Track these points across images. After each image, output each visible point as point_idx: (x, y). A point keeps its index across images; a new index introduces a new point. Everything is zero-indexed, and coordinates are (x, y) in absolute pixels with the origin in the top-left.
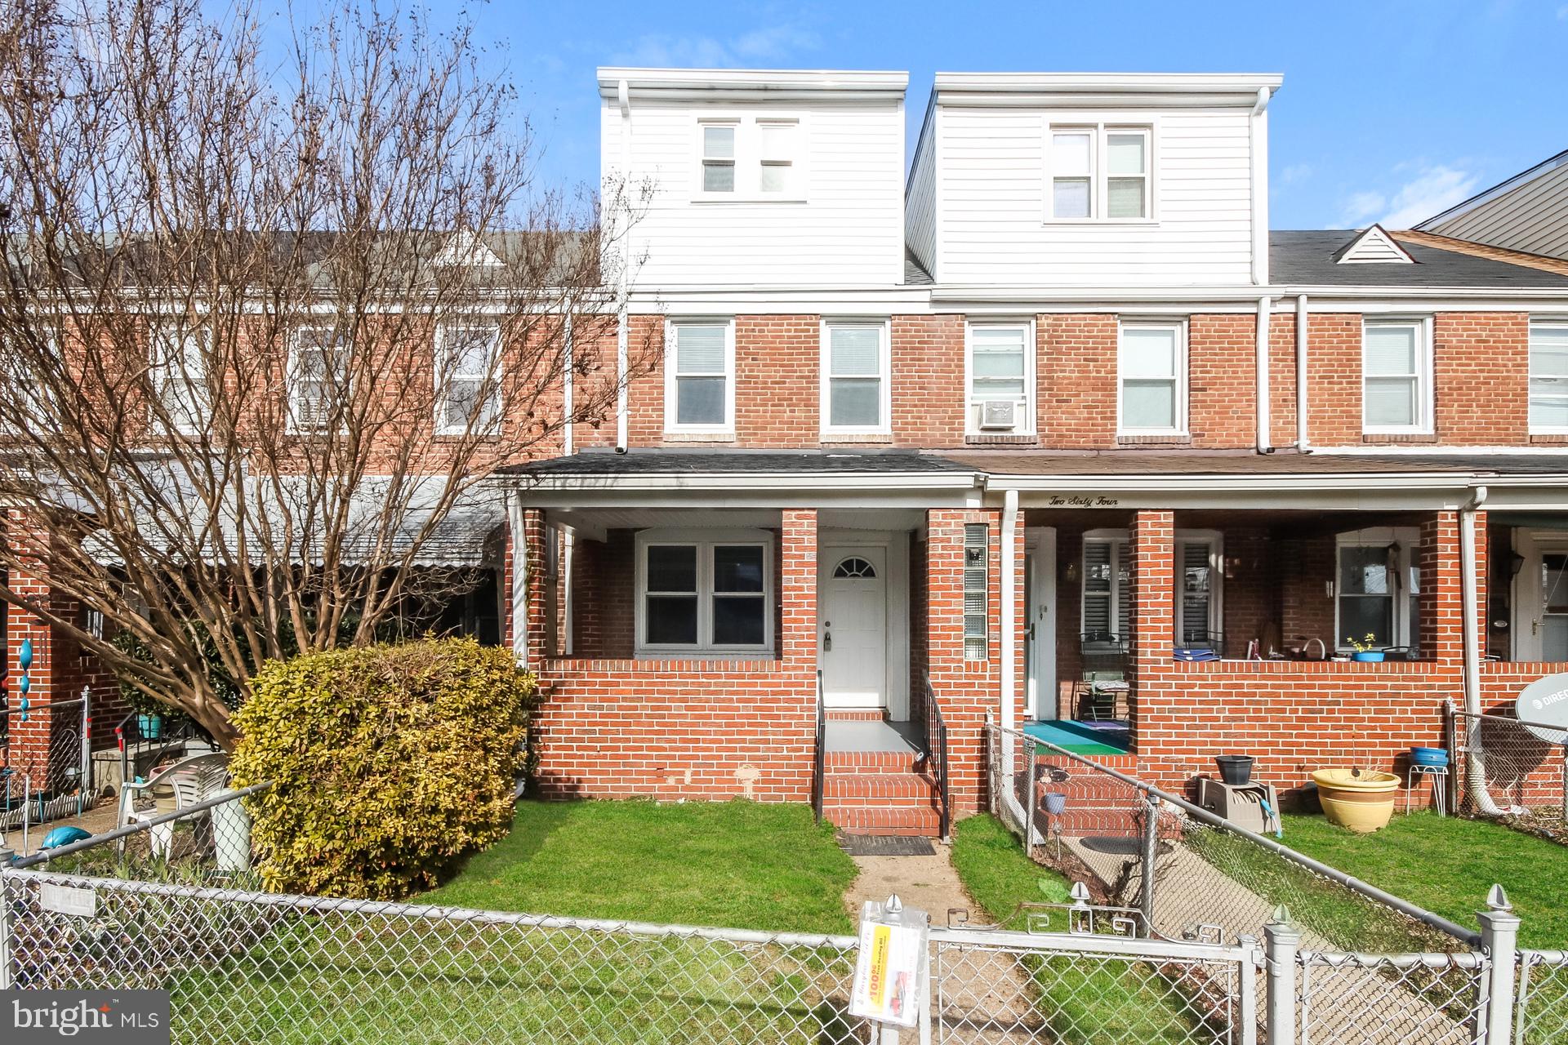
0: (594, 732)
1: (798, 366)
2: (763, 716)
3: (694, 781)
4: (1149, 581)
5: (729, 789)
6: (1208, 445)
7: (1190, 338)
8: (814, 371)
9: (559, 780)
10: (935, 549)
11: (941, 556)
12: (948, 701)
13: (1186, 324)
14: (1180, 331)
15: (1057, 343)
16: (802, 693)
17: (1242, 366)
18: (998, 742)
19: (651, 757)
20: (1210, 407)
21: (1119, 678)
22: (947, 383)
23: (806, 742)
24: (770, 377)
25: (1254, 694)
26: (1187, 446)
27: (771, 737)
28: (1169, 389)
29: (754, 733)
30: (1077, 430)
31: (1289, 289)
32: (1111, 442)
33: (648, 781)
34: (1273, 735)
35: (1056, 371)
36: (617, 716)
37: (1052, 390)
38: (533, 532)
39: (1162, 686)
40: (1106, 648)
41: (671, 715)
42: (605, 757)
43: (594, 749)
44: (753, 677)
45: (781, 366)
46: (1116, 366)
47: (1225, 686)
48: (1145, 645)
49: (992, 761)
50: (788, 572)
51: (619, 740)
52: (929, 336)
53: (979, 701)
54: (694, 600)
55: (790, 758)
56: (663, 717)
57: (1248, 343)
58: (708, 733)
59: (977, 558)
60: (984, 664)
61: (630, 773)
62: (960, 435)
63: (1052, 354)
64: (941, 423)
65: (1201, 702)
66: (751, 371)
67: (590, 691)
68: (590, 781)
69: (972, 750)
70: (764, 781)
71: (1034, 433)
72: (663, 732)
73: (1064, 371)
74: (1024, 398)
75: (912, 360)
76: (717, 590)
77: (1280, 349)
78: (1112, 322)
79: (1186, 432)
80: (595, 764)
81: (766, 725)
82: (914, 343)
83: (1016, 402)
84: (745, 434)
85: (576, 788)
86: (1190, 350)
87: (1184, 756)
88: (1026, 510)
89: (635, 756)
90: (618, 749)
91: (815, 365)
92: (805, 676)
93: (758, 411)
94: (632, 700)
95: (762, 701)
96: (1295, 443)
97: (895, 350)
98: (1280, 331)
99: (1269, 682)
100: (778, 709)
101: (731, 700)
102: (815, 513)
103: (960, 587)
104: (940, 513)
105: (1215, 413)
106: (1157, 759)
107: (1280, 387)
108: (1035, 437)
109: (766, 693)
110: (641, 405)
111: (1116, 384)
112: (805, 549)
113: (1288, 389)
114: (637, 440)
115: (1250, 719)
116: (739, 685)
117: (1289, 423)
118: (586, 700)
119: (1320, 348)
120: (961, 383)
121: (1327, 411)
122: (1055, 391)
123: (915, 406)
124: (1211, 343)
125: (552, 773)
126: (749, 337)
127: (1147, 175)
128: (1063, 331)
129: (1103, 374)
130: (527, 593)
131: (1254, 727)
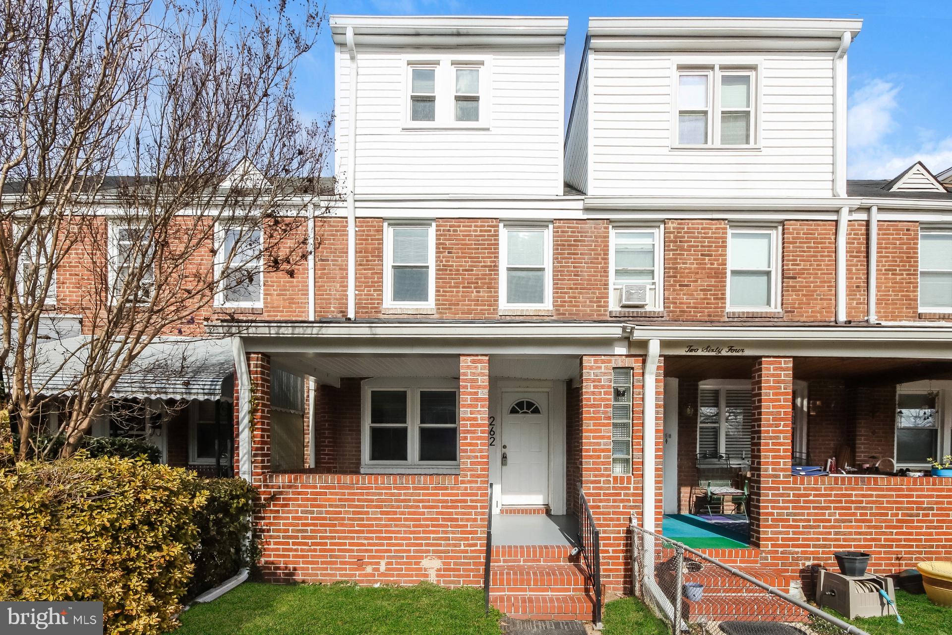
0: (306, 531)
1: (483, 258)
2: (444, 520)
3: (387, 569)
4: (771, 413)
5: (417, 575)
6: (797, 319)
7: (783, 239)
8: (494, 262)
9: (279, 568)
10: (588, 388)
11: (593, 393)
12: (598, 507)
13: (780, 228)
14: (776, 235)
15: (681, 242)
16: (476, 501)
17: (824, 261)
18: (642, 539)
19: (353, 551)
20: (799, 291)
21: (727, 485)
22: (595, 272)
23: (479, 539)
24: (461, 266)
25: (861, 502)
26: (780, 320)
27: (451, 536)
28: (765, 278)
29: (437, 532)
30: (695, 308)
31: (864, 201)
32: (722, 316)
33: (350, 569)
34: (876, 533)
35: (679, 263)
36: (325, 519)
37: (676, 277)
38: (256, 372)
39: (782, 495)
40: (715, 464)
41: (368, 519)
42: (315, 550)
43: (306, 544)
44: (436, 488)
45: (470, 258)
46: (726, 260)
47: (836, 495)
48: (767, 463)
49: (636, 554)
50: (464, 406)
51: (326, 538)
52: (582, 236)
53: (624, 507)
54: (405, 430)
55: (466, 552)
56: (362, 519)
57: (830, 243)
58: (399, 532)
59: (623, 395)
60: (629, 478)
61: (335, 563)
62: (605, 311)
63: (676, 250)
64: (590, 302)
65: (815, 508)
66: (447, 261)
67: (303, 500)
68: (303, 569)
69: (619, 545)
70: (445, 570)
71: (662, 309)
72: (362, 532)
73: (686, 263)
74: (654, 283)
75: (569, 254)
76: (422, 422)
77: (855, 248)
78: (723, 226)
79: (779, 310)
80: (307, 556)
81: (447, 526)
82: (570, 241)
83: (648, 287)
84: (443, 309)
85: (292, 574)
86: (783, 248)
87: (799, 550)
88: (665, 356)
89: (339, 550)
90: (326, 544)
91: (495, 257)
92: (479, 488)
93: (452, 292)
94: (337, 506)
95: (443, 507)
96: (866, 318)
97: (556, 246)
98: (855, 234)
99: (874, 493)
100: (456, 514)
101: (418, 507)
102: (487, 358)
103: (609, 418)
104: (592, 359)
105: (803, 295)
106: (777, 552)
107: (855, 276)
108: (663, 313)
109: (446, 501)
110: (366, 287)
111: (726, 273)
112: (479, 387)
113: (861, 278)
114: (362, 313)
115: (857, 521)
116: (424, 495)
117: (861, 303)
118: (299, 506)
119: (886, 248)
120: (606, 272)
121: (891, 295)
122: (678, 278)
123: (571, 288)
124: (800, 243)
125: (272, 563)
126: (445, 235)
127: (752, 110)
128: (685, 233)
129: (715, 266)
130: (251, 421)
131: (860, 527)
